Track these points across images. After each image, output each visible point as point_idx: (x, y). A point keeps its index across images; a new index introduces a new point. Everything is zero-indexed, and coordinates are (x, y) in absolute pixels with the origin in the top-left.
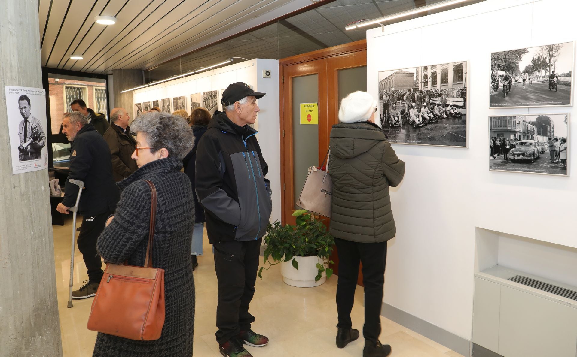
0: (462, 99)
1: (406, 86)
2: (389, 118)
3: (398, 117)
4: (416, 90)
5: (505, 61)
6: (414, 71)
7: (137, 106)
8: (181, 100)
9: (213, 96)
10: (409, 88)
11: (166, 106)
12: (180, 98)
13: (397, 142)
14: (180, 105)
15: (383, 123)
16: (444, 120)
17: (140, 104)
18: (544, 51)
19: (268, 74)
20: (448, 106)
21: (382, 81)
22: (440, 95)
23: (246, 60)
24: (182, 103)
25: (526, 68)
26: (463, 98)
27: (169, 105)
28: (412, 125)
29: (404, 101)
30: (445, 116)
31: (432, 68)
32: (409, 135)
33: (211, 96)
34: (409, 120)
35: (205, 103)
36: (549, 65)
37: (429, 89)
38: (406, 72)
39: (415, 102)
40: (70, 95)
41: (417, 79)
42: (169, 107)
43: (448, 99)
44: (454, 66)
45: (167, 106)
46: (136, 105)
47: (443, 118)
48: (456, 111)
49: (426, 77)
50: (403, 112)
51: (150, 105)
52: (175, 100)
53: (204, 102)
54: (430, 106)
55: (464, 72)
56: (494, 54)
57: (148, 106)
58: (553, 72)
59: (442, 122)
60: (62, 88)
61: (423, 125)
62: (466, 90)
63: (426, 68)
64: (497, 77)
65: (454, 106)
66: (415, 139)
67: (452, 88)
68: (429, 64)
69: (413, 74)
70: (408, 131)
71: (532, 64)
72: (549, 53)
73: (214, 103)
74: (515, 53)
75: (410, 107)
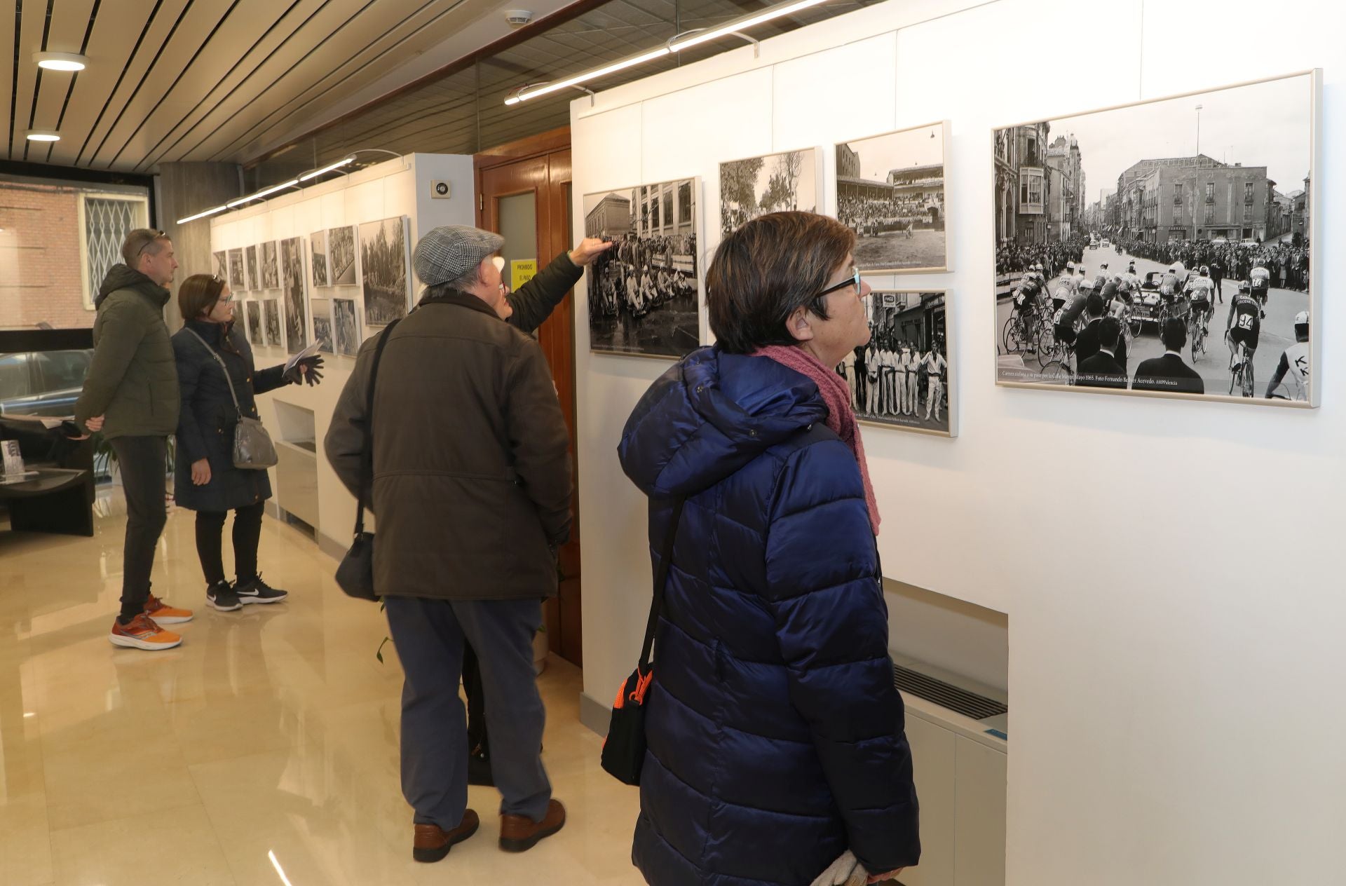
0: (690, 259)
1: (620, 229)
2: (601, 298)
3: (612, 295)
4: (634, 238)
5: (738, 182)
6: (628, 196)
7: (218, 258)
8: (294, 247)
9: (346, 238)
10: (624, 232)
11: (269, 261)
12: (293, 241)
13: (612, 349)
14: (293, 260)
15: (594, 308)
16: (671, 302)
17: (223, 253)
18: (782, 164)
19: (443, 189)
20: (674, 271)
21: (590, 215)
22: (664, 249)
23: (397, 157)
24: (297, 254)
25: (763, 197)
26: (693, 255)
27: (275, 259)
28: (631, 312)
29: (619, 260)
30: (671, 293)
31: (652, 189)
32: (628, 334)
33: (343, 239)
34: (626, 301)
35: (334, 254)
36: (790, 193)
37: (649, 236)
38: (619, 198)
39: (632, 263)
40: (99, 223)
41: (634, 214)
42: (275, 263)
43: (675, 258)
44: (679, 188)
45: (273, 260)
46: (216, 254)
47: (669, 298)
48: (685, 284)
49: (645, 207)
50: (618, 284)
51: (241, 256)
52: (285, 247)
53: (332, 252)
54: (653, 271)
55: (692, 202)
56: (724, 166)
57: (238, 259)
58: (795, 207)
59: (668, 307)
60: (76, 202)
61: (645, 312)
62: (695, 239)
63: (644, 190)
64: (729, 214)
65: (682, 272)
66: (636, 343)
67: (679, 235)
68: (648, 181)
69: (627, 202)
70: (626, 326)
71: (770, 191)
72: (789, 170)
73: (348, 256)
74: (749, 166)
75: (628, 275)
